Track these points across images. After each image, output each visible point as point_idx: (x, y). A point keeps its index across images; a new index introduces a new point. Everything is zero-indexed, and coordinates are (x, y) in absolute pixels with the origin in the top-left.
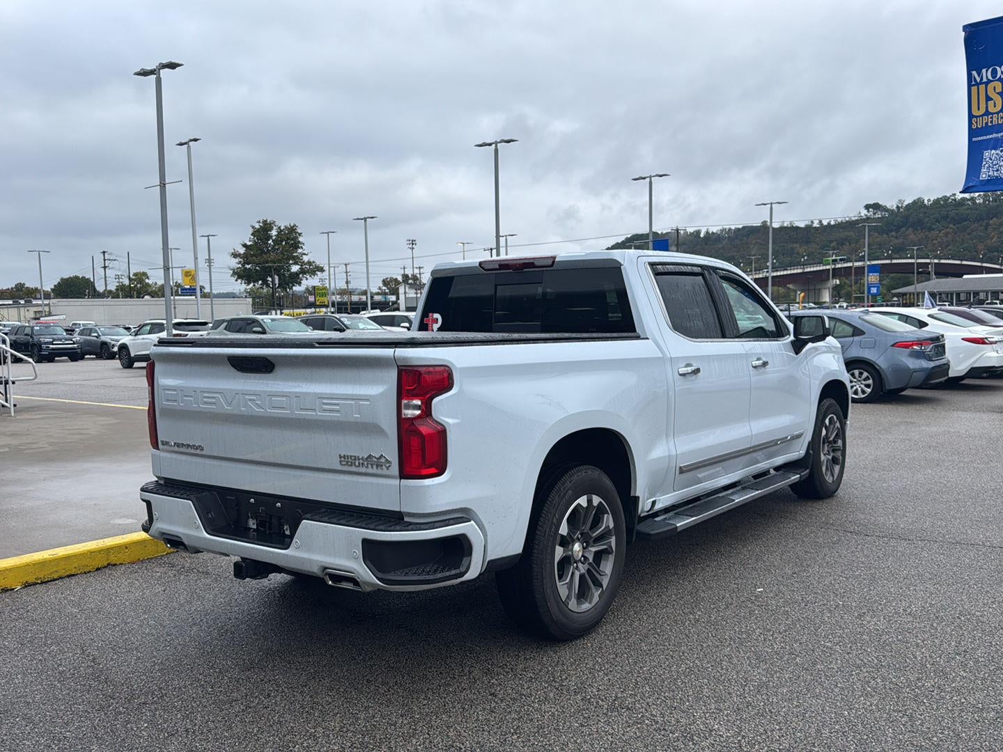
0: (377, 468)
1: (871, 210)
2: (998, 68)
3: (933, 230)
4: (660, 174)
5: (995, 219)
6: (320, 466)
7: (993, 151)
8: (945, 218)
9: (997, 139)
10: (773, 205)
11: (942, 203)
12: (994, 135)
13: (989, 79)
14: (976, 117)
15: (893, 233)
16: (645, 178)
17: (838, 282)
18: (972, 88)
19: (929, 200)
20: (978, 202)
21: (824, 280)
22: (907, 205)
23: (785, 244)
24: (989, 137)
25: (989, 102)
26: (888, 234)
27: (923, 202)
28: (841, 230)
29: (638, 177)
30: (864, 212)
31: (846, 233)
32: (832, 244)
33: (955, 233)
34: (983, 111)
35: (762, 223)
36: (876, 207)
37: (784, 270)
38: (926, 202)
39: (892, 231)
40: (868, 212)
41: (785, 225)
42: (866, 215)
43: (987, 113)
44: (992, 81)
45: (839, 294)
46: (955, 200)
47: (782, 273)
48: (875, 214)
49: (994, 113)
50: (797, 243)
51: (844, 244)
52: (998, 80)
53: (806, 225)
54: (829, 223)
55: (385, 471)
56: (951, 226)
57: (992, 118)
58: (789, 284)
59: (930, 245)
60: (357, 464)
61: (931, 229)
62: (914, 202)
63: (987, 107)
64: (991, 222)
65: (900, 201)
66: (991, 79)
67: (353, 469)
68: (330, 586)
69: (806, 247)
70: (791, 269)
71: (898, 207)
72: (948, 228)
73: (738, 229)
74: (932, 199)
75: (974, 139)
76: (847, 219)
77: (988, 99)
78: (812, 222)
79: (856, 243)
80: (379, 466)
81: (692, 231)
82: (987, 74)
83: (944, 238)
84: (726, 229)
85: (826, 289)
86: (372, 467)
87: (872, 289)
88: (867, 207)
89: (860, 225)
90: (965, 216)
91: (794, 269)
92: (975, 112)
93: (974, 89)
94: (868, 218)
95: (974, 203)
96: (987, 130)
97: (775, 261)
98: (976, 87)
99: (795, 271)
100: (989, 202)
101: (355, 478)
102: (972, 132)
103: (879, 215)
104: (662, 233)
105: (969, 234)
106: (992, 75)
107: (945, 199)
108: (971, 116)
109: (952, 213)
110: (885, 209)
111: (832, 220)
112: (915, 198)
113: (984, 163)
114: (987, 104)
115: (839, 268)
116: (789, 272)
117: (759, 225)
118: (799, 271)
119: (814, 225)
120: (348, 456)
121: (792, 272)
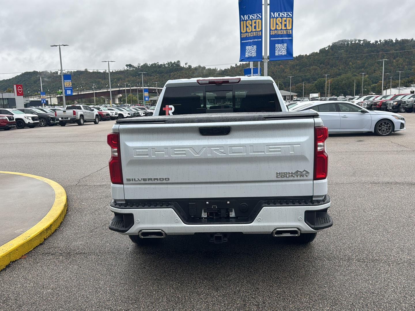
0: (300, 177)
1: (128, 67)
2: (250, 15)
3: (152, 76)
4: (64, 44)
5: (172, 73)
6: (263, 180)
7: (249, 47)
8: (156, 71)
9: (250, 42)
10: (109, 62)
11: (154, 65)
12: (249, 41)
13: (247, 19)
14: (243, 33)
15: (138, 77)
16: (56, 46)
17: (121, 96)
18: (241, 22)
19: (149, 64)
20: (166, 66)
21: (116, 95)
22: (141, 66)
23: (96, 79)
24: (248, 41)
25: (247, 28)
26: (135, 77)
27: (147, 65)
28: (118, 74)
29: (53, 45)
30: (126, 68)
31: (120, 76)
32: (115, 80)
33: (160, 77)
34: (245, 31)
35: (85, 70)
36: (130, 66)
37: (100, 90)
38: (148, 65)
39: (137, 76)
40: (127, 67)
41: (95, 71)
42: (127, 69)
43: (246, 32)
44: (248, 20)
45: (120, 100)
46: (158, 65)
47: (99, 91)
48: (130, 68)
49: (249, 32)
50: (101, 79)
51: (120, 80)
52: (250, 20)
53: (104, 72)
54: (113, 71)
55: (305, 178)
56: (158, 75)
57: (248, 34)
58: (102, 96)
59: (151, 82)
60: (288, 176)
61: (151, 76)
62: (144, 65)
63: (246, 30)
64: (171, 74)
65: (139, 64)
66: (248, 19)
67: (285, 179)
68: (276, 237)
69: (104, 81)
70: (102, 90)
71: (138, 66)
72: (157, 75)
73: (75, 72)
74: (150, 64)
75: (242, 42)
76: (120, 70)
77: (247, 27)
78: (106, 70)
79: (124, 80)
80: (302, 176)
81: (54, 72)
82: (246, 17)
83: (156, 79)
84: (69, 71)
85: (117, 98)
86: (297, 177)
87: (146, 98)
88: (127, 66)
89: (140, 73)
90: (162, 71)
91: (104, 90)
92: (242, 31)
93: (242, 22)
94: (128, 70)
95: (165, 66)
96: (247, 38)
97: (95, 86)
98: (243, 22)
99: (104, 91)
100: (170, 66)
101: (284, 183)
102: (242, 39)
103: (131, 69)
104: (40, 72)
105: (164, 78)
106: (248, 18)
107: (155, 64)
108: (241, 33)
109: (158, 70)
110: (134, 67)
111: (114, 70)
112: (144, 63)
113: (246, 51)
114: (246, 29)
115: (121, 90)
116: (102, 91)
117: (84, 70)
118: (106, 91)
119: (107, 72)
120: (282, 173)
121: (103, 91)
